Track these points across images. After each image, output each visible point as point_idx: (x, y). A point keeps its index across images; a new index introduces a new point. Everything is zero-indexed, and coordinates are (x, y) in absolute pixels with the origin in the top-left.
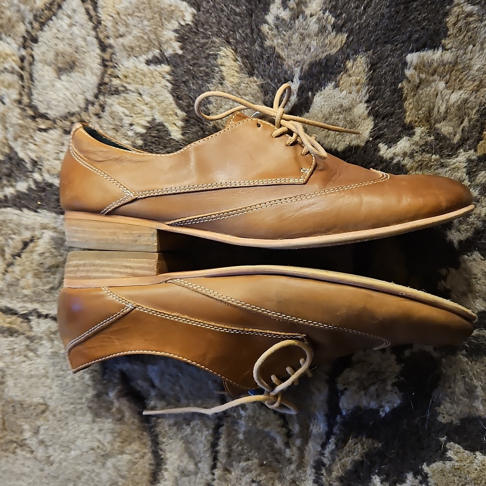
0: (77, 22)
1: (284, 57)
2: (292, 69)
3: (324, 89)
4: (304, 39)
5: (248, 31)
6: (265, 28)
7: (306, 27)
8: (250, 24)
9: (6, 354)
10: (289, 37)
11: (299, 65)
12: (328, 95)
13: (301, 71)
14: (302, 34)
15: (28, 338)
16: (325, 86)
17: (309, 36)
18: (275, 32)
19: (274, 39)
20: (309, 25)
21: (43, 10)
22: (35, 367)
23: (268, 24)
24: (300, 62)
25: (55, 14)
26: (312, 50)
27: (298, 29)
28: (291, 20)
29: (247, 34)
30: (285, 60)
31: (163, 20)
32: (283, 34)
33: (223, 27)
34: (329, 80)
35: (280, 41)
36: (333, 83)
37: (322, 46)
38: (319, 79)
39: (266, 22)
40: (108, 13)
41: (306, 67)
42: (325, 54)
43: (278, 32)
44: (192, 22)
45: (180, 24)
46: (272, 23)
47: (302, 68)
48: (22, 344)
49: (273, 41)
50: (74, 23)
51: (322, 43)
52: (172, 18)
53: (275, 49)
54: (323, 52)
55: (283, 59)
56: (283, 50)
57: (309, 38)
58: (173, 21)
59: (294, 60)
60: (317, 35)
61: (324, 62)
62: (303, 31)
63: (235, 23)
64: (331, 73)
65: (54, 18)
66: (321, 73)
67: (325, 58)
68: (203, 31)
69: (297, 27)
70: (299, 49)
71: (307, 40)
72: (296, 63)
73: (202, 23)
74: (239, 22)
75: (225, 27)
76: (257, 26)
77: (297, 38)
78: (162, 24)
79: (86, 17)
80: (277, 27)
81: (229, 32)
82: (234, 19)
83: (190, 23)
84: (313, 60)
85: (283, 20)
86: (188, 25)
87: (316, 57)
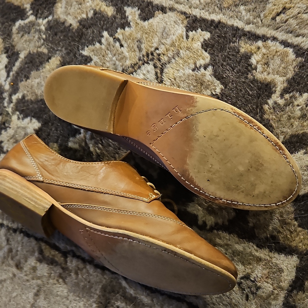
0: (148, 78)
1: (275, 127)
2: (279, 136)
3: (297, 153)
4: (290, 119)
5: (255, 106)
6: (266, 107)
7: (293, 112)
8: (257, 103)
9: (45, 275)
10: (281, 116)
11: (284, 134)
12: (299, 157)
13: (284, 138)
14: (289, 116)
15: (63, 268)
16: (298, 151)
17: (294, 118)
18: (272, 111)
19: (270, 114)
20: (295, 111)
21: (129, 68)
22: (61, 290)
23: (269, 105)
24: (284, 132)
25: (135, 71)
26: (294, 127)
27: (287, 112)
28: (284, 106)
29: (253, 108)
30: (275, 129)
31: (202, 88)
32: (277, 114)
33: (238, 101)
34: (302, 148)
35: (274, 117)
36: (304, 151)
37: (301, 126)
38: (295, 146)
39: (267, 103)
40: (168, 77)
41: (288, 137)
42: (302, 131)
43: (274, 111)
44: (220, 93)
45: (212, 93)
46: (271, 105)
47: (285, 137)
48: (57, 272)
49: (269, 116)
50: (146, 79)
51: (302, 124)
52: (208, 88)
53: (270, 121)
54: (301, 130)
55: (273, 128)
56: (274, 122)
57: (293, 119)
58: (208, 91)
59: (280, 130)
60: (299, 119)
61: (301, 136)
62: (291, 114)
63: (247, 100)
64: (304, 144)
65: (134, 73)
66: (297, 142)
67: (302, 134)
68: (226, 100)
69: (287, 111)
70: (285, 124)
71: (292, 120)
72: (282, 133)
73: (226, 95)
74: (250, 99)
75: (240, 101)
76: (261, 105)
77: (286, 117)
78: (201, 91)
79: (155, 77)
80: (274, 108)
81: (242, 105)
82: (248, 97)
83: (218, 94)
84: (294, 133)
85: (279, 105)
86: (217, 95)
87: (297, 131)
